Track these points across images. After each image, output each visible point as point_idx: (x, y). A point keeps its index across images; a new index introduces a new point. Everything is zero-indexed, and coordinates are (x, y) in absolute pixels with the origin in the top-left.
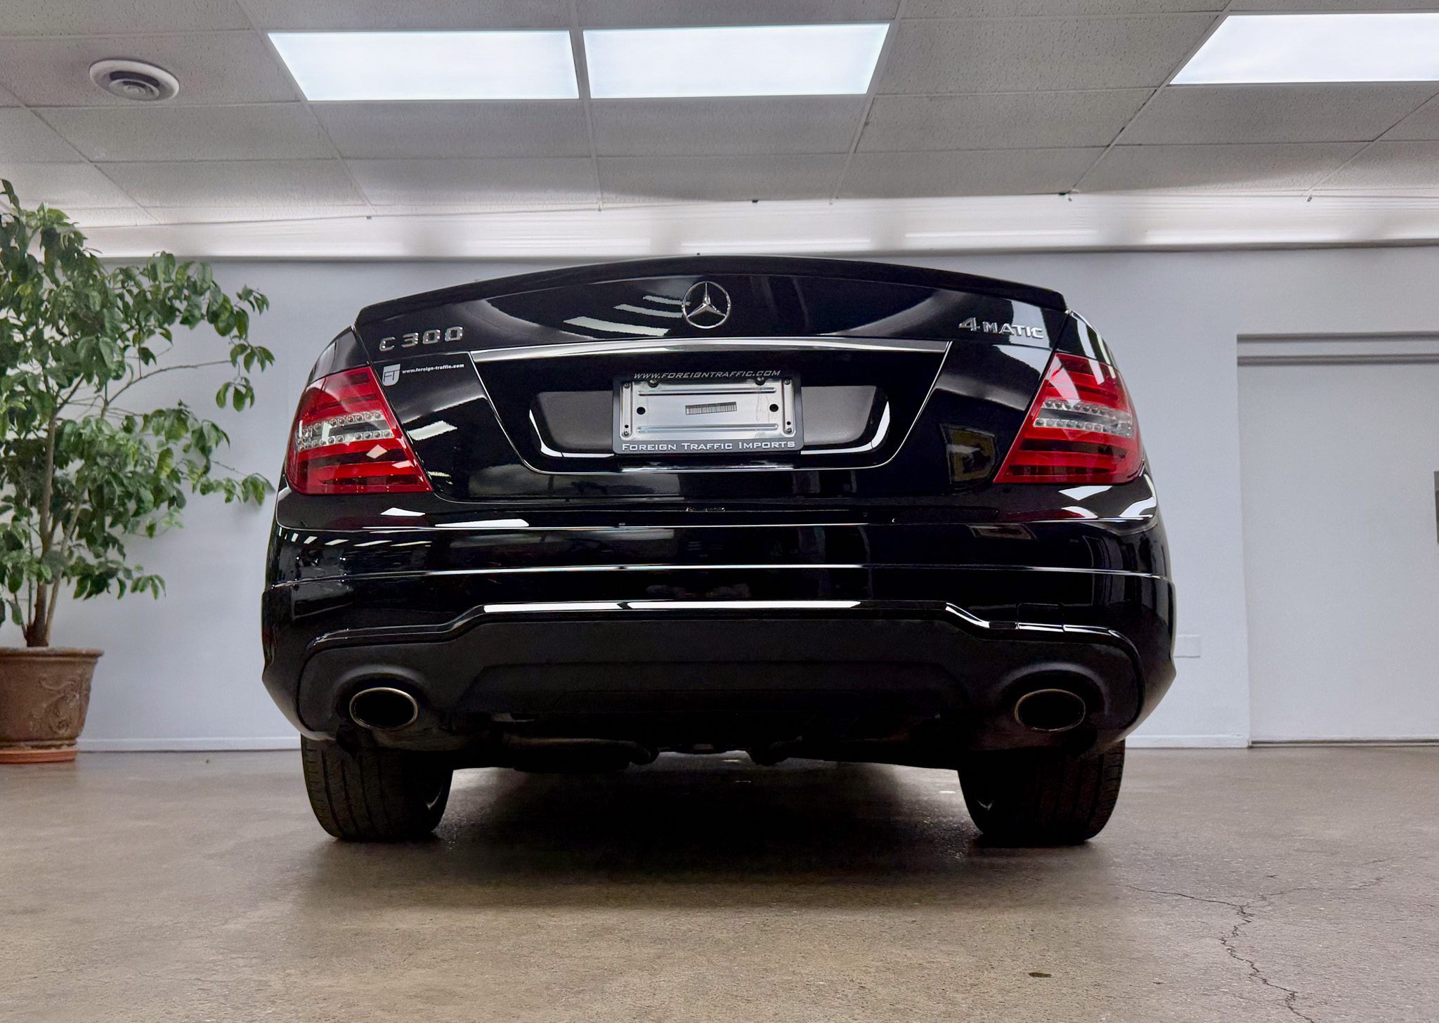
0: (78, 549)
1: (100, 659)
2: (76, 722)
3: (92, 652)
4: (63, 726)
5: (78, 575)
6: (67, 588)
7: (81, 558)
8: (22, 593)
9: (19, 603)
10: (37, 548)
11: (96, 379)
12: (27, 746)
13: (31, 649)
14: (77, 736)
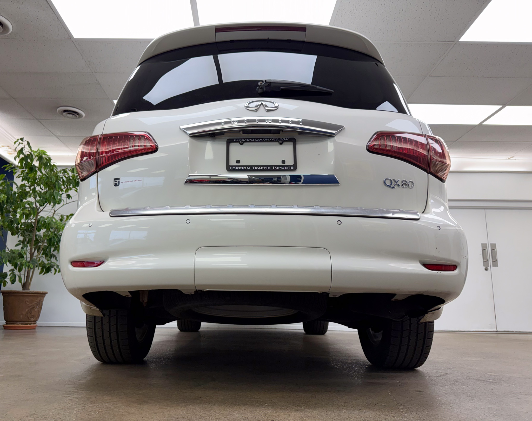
0: (42, 258)
1: (46, 295)
2: (37, 316)
3: (44, 293)
4: (32, 317)
5: (41, 267)
6: (37, 271)
7: (43, 261)
8: (22, 272)
9: (21, 275)
10: (28, 258)
11: (52, 204)
12: (20, 324)
13: (24, 291)
14: (37, 321)
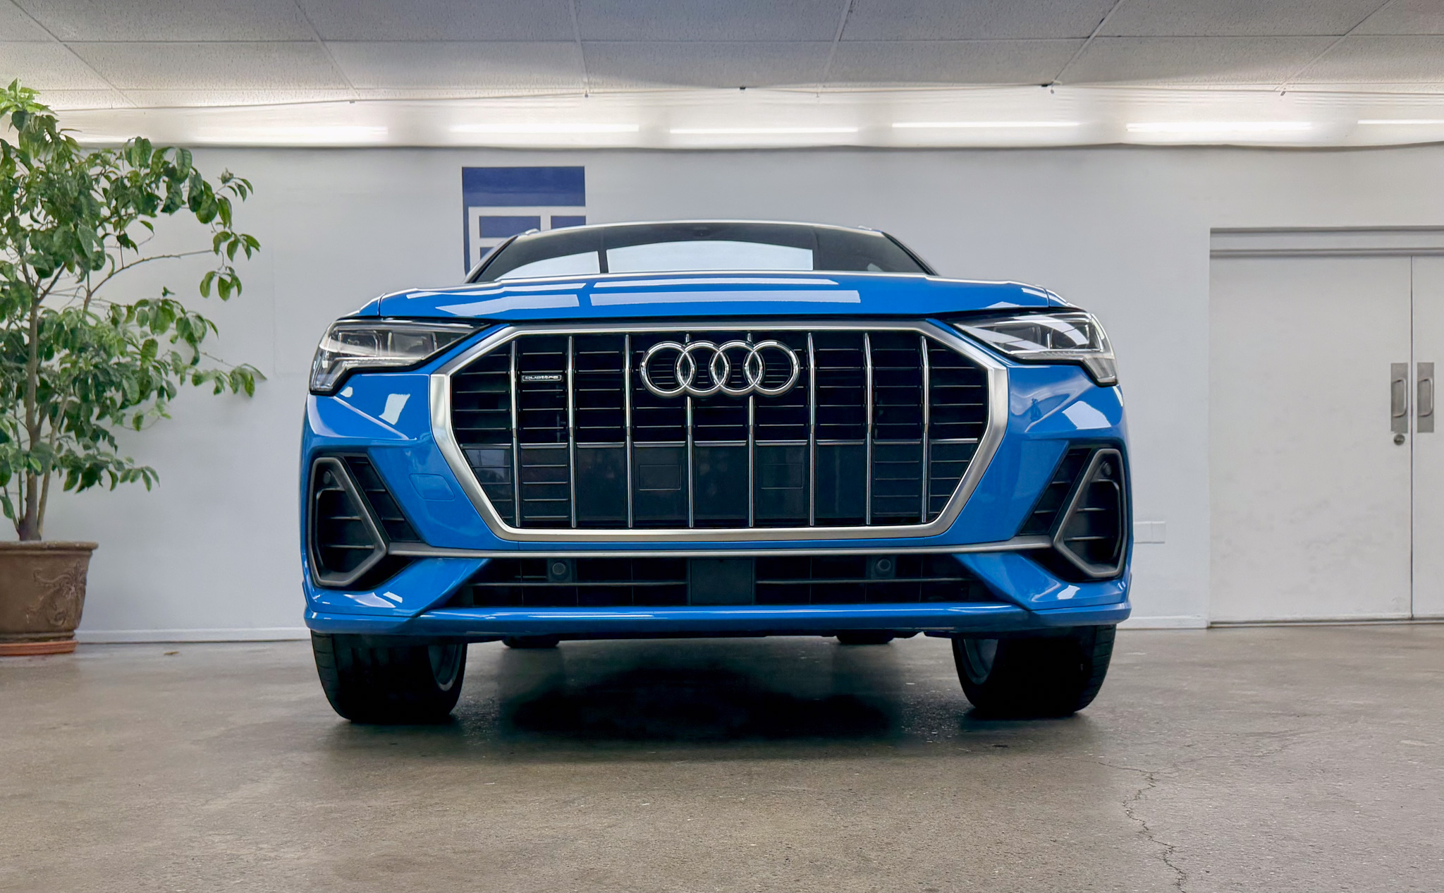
0: (67, 442)
1: (94, 553)
2: (73, 615)
3: (85, 545)
4: (60, 619)
5: (68, 467)
6: (58, 480)
7: (70, 450)
8: (11, 486)
9: (10, 496)
10: (25, 441)
12: (24, 638)
13: (24, 543)
14: (74, 628)
